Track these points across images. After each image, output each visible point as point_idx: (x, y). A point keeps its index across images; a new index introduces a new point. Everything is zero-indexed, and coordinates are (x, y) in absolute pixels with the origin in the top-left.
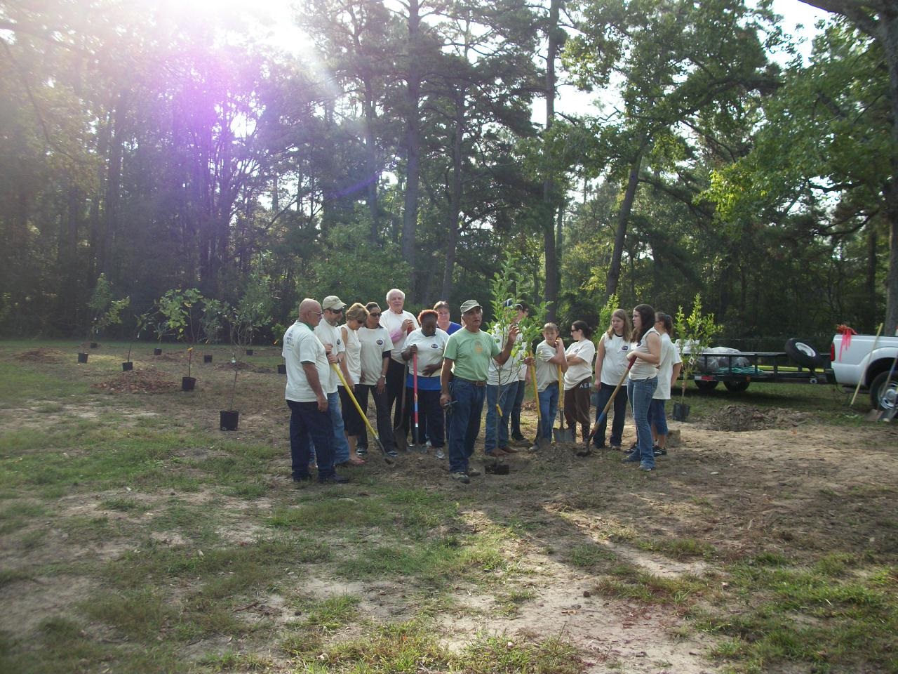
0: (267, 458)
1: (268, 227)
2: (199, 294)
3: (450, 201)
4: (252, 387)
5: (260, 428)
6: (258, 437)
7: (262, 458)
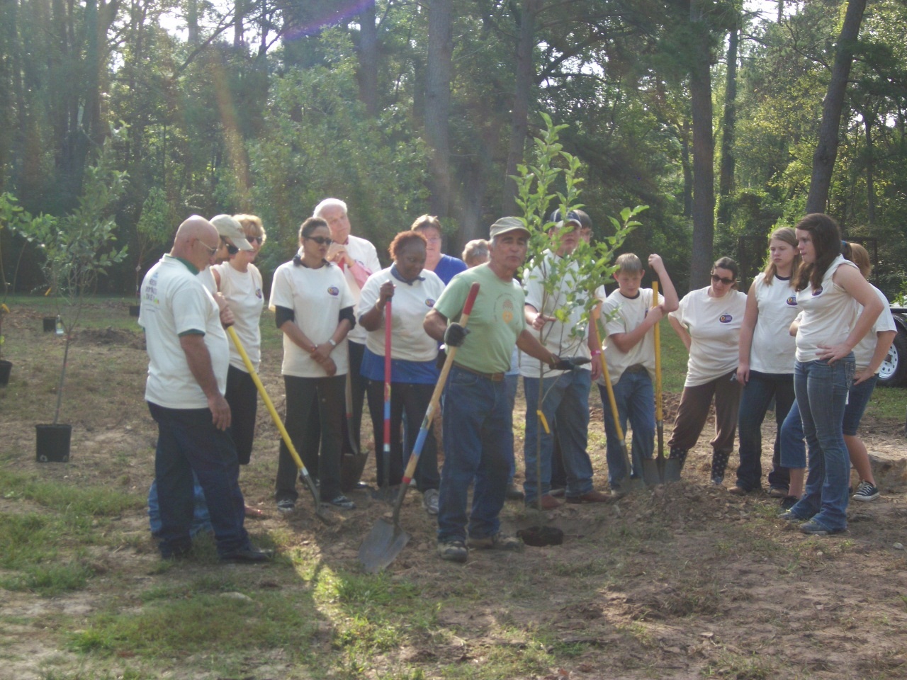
0: (108, 514)
1: (176, 76)
2: (14, 204)
3: (519, 22)
4: (119, 378)
5: (113, 456)
6: (106, 473)
7: (100, 513)
